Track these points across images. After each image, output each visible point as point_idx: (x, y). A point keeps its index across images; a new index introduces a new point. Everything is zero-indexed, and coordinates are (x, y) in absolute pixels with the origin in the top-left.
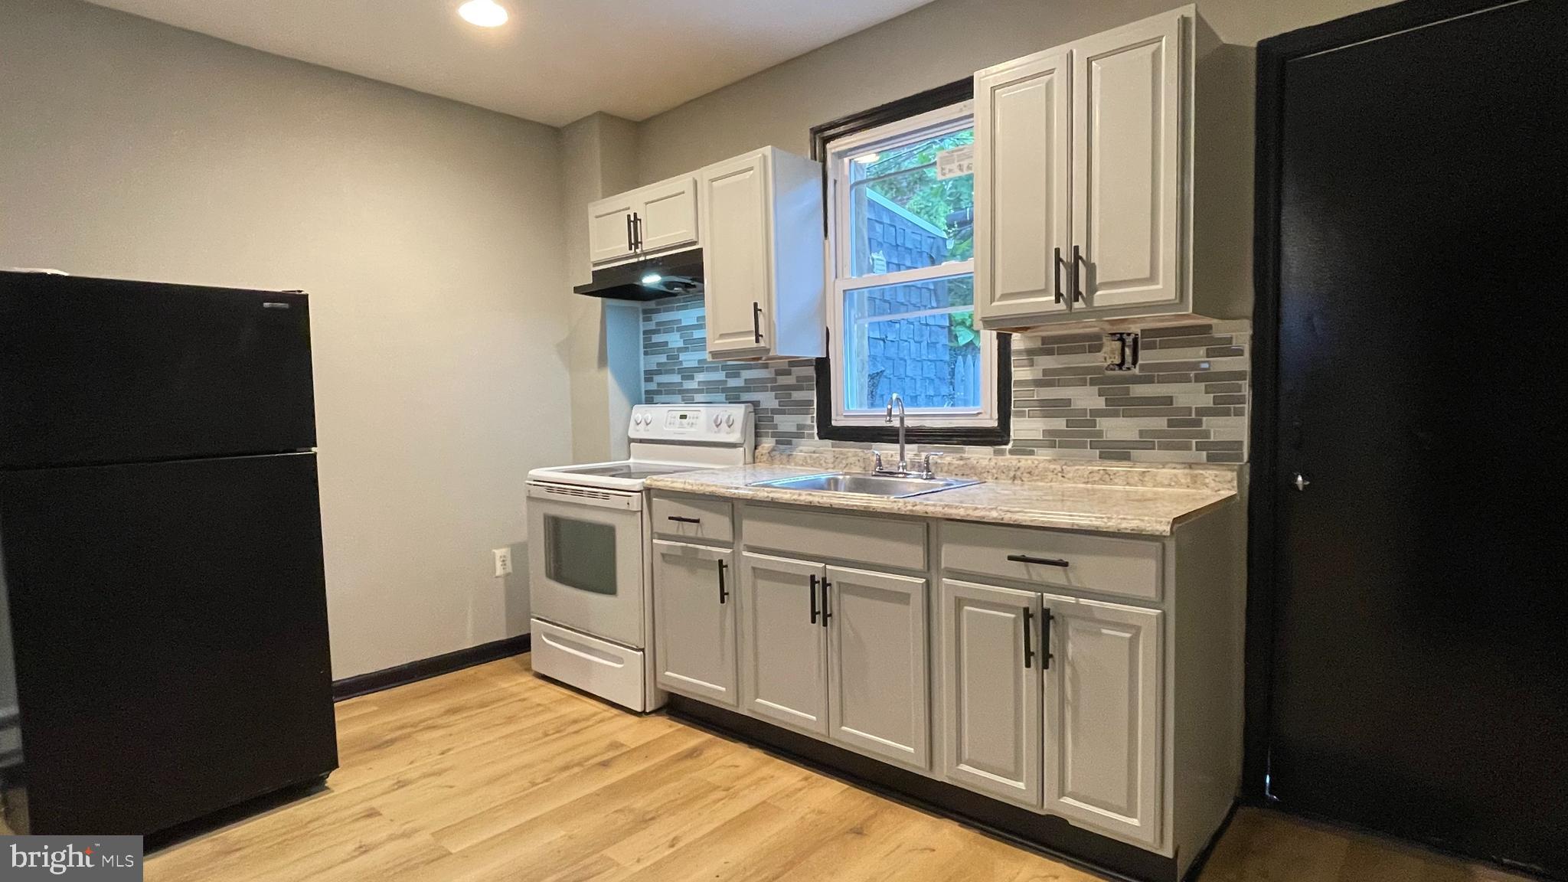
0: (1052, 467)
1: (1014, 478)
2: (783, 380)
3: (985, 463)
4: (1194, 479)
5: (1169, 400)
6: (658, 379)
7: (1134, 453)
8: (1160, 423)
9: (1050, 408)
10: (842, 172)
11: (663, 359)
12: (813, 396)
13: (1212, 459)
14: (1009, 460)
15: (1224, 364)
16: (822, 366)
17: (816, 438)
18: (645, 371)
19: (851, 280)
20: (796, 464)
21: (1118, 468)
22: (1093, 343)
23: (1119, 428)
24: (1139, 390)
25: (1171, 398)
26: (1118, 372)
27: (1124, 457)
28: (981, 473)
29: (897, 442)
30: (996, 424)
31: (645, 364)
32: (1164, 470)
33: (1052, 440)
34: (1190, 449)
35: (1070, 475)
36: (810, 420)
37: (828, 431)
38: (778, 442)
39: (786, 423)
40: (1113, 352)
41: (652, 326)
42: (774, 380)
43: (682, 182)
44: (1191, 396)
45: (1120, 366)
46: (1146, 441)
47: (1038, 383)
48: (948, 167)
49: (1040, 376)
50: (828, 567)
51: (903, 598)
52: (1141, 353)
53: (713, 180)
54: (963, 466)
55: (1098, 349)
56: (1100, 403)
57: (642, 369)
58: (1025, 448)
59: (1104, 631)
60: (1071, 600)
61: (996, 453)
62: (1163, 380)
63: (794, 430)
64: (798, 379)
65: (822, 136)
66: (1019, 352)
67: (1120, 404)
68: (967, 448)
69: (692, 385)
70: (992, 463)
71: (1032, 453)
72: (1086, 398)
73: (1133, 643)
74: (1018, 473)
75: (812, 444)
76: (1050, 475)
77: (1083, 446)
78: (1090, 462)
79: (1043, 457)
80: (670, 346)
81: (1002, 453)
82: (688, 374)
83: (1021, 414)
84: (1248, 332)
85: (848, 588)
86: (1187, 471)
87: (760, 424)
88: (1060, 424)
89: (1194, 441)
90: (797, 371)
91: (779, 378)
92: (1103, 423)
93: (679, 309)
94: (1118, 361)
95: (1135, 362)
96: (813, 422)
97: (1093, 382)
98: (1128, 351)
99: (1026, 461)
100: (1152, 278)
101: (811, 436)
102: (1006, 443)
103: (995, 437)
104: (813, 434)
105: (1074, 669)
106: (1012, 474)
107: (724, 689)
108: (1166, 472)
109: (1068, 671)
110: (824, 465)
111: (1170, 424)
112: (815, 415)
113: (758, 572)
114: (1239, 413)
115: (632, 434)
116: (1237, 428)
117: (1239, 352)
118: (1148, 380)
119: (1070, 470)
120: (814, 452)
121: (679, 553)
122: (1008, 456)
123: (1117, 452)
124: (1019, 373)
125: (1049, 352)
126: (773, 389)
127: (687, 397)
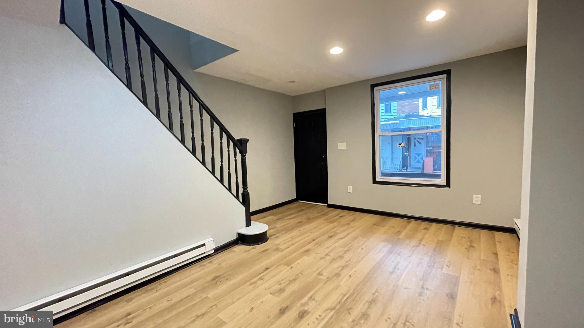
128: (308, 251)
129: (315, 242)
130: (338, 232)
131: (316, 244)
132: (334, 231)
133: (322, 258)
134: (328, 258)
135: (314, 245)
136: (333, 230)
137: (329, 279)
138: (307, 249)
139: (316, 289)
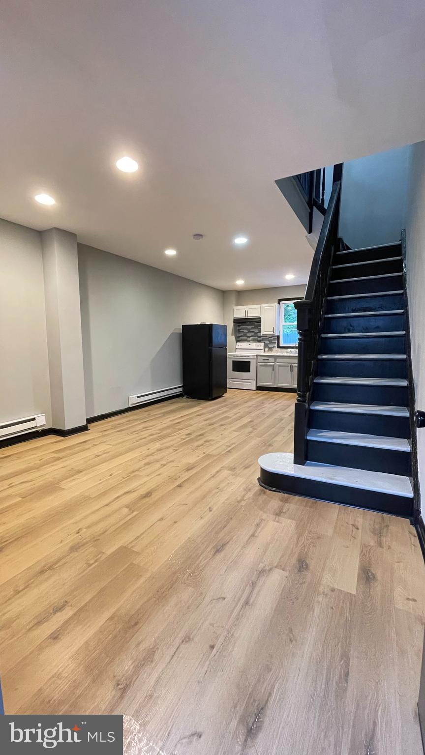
2: (270, 339)
6: (241, 338)
11: (243, 334)
12: (277, 341)
16: (278, 337)
19: (284, 323)
20: (274, 352)
29: (294, 348)
36: (276, 345)
37: (279, 347)
38: (269, 348)
39: (271, 346)
41: (240, 328)
43: (258, 306)
50: (292, 364)
53: (265, 307)
57: (237, 336)
64: (273, 339)
65: (280, 301)
69: (250, 339)
75: (276, 349)
80: (244, 332)
82: (249, 337)
85: (295, 367)
87: (266, 346)
90: (273, 337)
93: (247, 326)
104: (277, 347)
107: (272, 384)
113: (279, 366)
115: (237, 348)
120: (278, 350)
121: (264, 365)
126: (268, 340)
127: (248, 341)
128: (188, 470)
129: (178, 483)
130: (126, 510)
131: (176, 479)
132: (133, 512)
133: (173, 461)
134: (164, 462)
135: (179, 477)
136: (135, 513)
137: (168, 448)
138: (190, 471)
139: (179, 443)
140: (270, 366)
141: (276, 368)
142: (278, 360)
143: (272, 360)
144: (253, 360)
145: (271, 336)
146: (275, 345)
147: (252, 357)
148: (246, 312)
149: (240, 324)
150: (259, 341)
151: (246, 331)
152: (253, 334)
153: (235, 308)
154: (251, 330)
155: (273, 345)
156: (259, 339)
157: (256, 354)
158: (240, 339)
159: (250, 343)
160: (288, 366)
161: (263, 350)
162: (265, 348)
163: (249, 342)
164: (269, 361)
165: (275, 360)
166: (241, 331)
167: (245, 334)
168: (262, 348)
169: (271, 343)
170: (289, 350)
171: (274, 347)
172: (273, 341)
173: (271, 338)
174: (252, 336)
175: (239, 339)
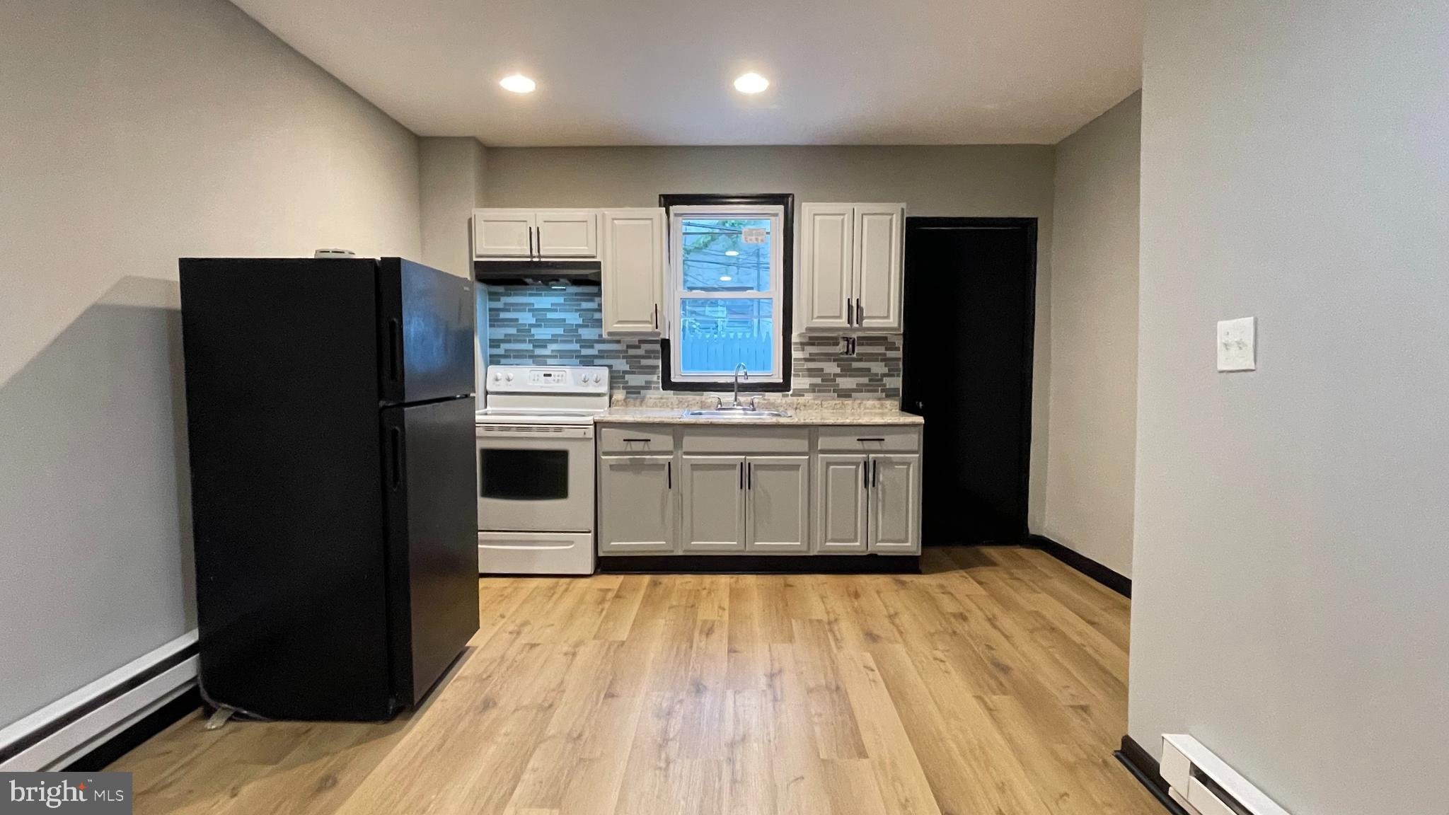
0: (816, 402)
1: (796, 409)
2: (632, 352)
3: (779, 401)
4: (882, 405)
5: (869, 370)
6: (504, 346)
7: (854, 394)
8: (865, 380)
9: (812, 372)
10: (679, 225)
11: (513, 331)
12: (660, 363)
13: (888, 396)
14: (790, 399)
15: (891, 354)
16: (665, 344)
17: (661, 389)
18: (490, 340)
19: (683, 292)
20: (647, 406)
21: (848, 402)
22: (834, 341)
23: (846, 383)
24: (856, 365)
25: (870, 369)
26: (846, 356)
27: (850, 396)
28: (777, 407)
29: (733, 391)
30: (781, 381)
31: (490, 335)
32: (869, 402)
33: (813, 388)
34: (878, 392)
35: (825, 406)
36: (657, 378)
37: (667, 384)
38: (628, 393)
39: (635, 380)
40: (844, 346)
41: (499, 305)
42: (627, 352)
44: (878, 368)
45: (847, 353)
46: (860, 388)
47: (806, 360)
48: (749, 238)
49: (808, 356)
50: (747, 457)
51: (795, 467)
52: (856, 348)
53: (613, 219)
54: (767, 403)
55: (837, 344)
56: (838, 370)
57: (488, 338)
58: (799, 393)
59: (896, 467)
60: (882, 455)
61: (783, 396)
62: (867, 361)
63: (643, 384)
64: (646, 351)
65: (668, 201)
66: (796, 343)
67: (847, 371)
68: (767, 393)
69: (546, 352)
70: (784, 401)
71: (803, 395)
72: (831, 368)
73: (908, 470)
74: (799, 406)
75: (657, 393)
76: (815, 407)
77: (829, 391)
78: (833, 399)
79: (809, 397)
80: (520, 322)
81: (788, 395)
82: (542, 344)
83: (797, 376)
84: (902, 342)
85: (761, 467)
86: (878, 402)
87: (615, 379)
88: (818, 380)
89: (880, 388)
90: (645, 347)
91: (629, 350)
92: (839, 380)
93: (531, 295)
94: (846, 351)
95: (853, 351)
96: (658, 379)
97: (835, 361)
98: (850, 346)
99: (801, 400)
100: (888, 317)
101: (658, 388)
102: (789, 390)
103: (784, 387)
104: (659, 387)
105: (883, 486)
106: (795, 406)
107: (664, 543)
108: (870, 403)
109: (880, 487)
110: (671, 406)
111: (870, 380)
112: (660, 375)
113: (695, 467)
114: (898, 376)
115: (491, 388)
116: (897, 382)
117: (898, 349)
118: (860, 360)
119: (825, 404)
120: (661, 398)
121: (628, 462)
122: (790, 397)
123: (845, 394)
124: (796, 354)
125: (813, 344)
126: (624, 358)
127: (539, 360)
140: (657, 466)
141: (683, 476)
142: (689, 442)
143: (662, 441)
144: (579, 444)
145: (635, 340)
146: (655, 378)
147: (579, 433)
148: (534, 236)
149: (500, 289)
150: (587, 361)
151: (526, 318)
152: (560, 331)
153: (482, 215)
154: (550, 315)
155: (648, 377)
156: (585, 352)
157: (590, 420)
158: (500, 351)
159: (547, 370)
160: (733, 467)
161: (607, 398)
162: (611, 388)
163: (545, 364)
164: (652, 447)
165: (678, 443)
166: (503, 315)
167: (524, 332)
168: (604, 388)
169: (637, 368)
170: (712, 397)
171: (647, 386)
172: (644, 362)
173: (638, 347)
174: (554, 340)
175: (496, 351)
